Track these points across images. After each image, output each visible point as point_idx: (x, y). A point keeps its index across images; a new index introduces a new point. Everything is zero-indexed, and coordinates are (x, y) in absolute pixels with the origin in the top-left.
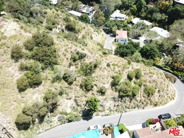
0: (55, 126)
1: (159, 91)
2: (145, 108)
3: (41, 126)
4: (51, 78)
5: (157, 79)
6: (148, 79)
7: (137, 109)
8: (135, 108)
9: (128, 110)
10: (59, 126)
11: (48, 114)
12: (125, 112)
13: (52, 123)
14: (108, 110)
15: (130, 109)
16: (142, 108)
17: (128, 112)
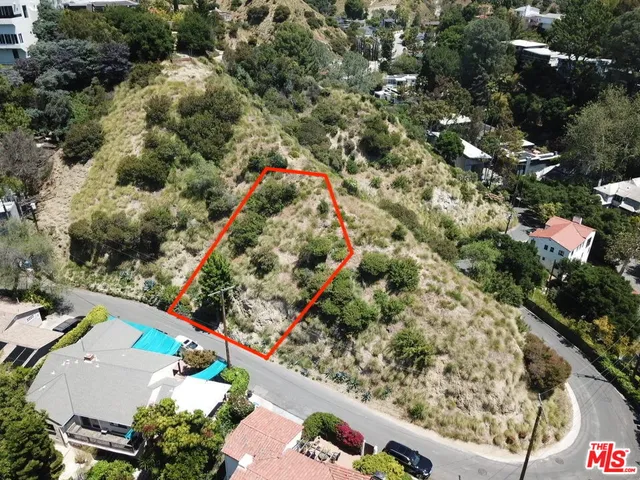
0: (131, 299)
1: (448, 370)
2: (374, 402)
3: (108, 278)
5: (465, 325)
6: (432, 308)
7: (344, 386)
8: (338, 379)
9: (314, 372)
10: (138, 303)
11: (135, 263)
12: (303, 373)
13: (128, 287)
14: (260, 335)
15: (323, 376)
16: (360, 394)
17: (309, 379)
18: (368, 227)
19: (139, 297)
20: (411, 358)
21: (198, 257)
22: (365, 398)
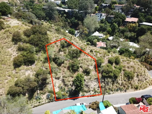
0: (44, 104)
1: (138, 75)
2: (127, 91)
3: (30, 102)
4: (43, 60)
7: (119, 91)
8: (117, 90)
9: (111, 92)
10: (47, 104)
11: (38, 92)
12: (109, 94)
13: (41, 100)
14: (93, 91)
15: (114, 92)
16: (124, 91)
17: (111, 94)
18: (103, 52)
19: (47, 101)
20: (129, 77)
21: (60, 79)
22: (125, 91)
